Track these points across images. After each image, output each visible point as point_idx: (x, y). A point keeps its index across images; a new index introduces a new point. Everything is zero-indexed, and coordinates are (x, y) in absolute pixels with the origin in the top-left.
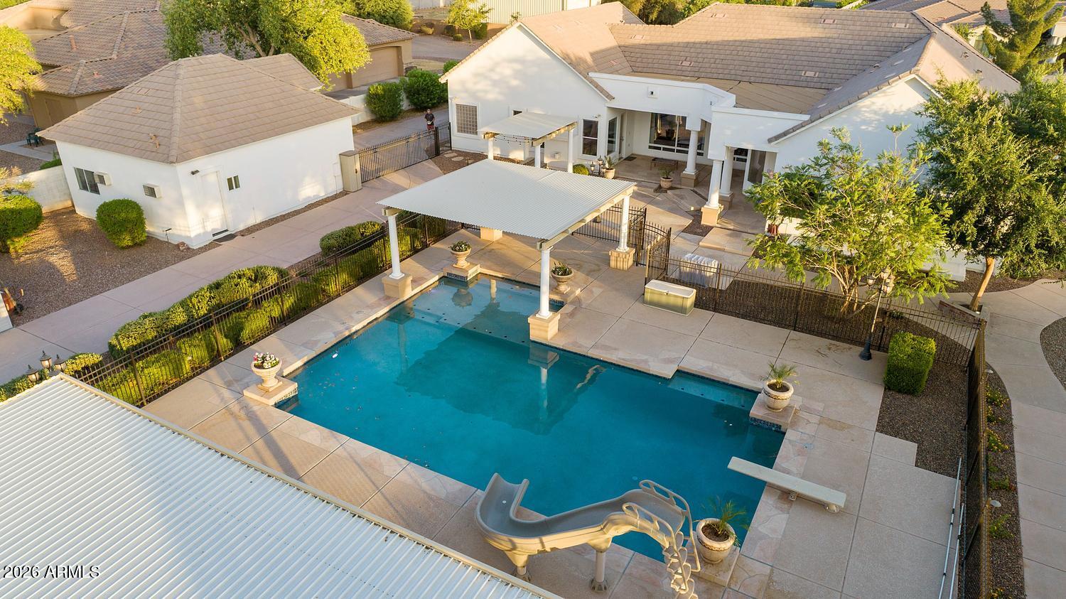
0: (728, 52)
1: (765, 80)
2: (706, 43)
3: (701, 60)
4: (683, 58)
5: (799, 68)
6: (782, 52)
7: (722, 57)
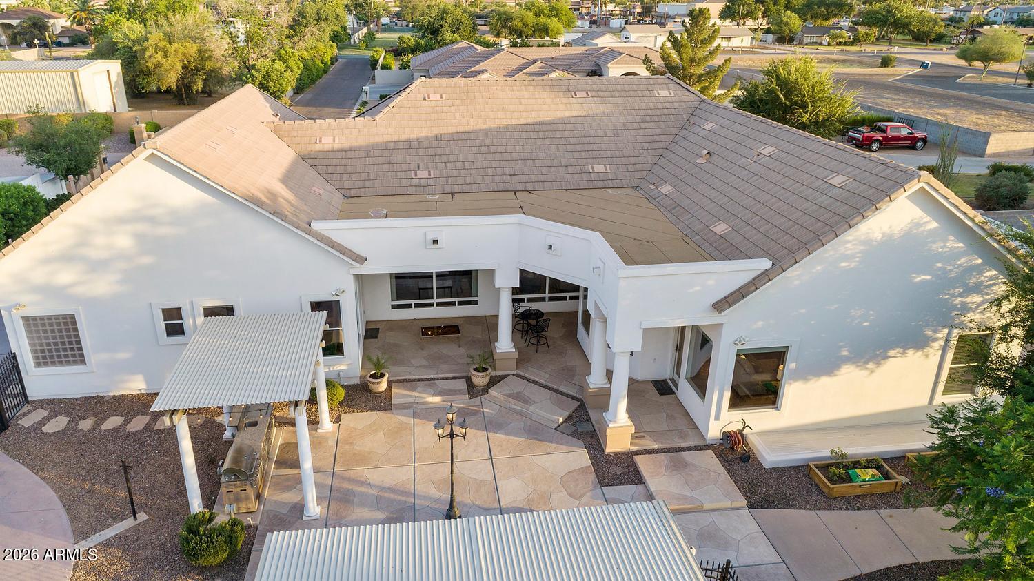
0: (474, 150)
1: (547, 185)
2: (437, 138)
3: (440, 166)
4: (414, 166)
5: (581, 162)
6: (547, 141)
7: (471, 158)
